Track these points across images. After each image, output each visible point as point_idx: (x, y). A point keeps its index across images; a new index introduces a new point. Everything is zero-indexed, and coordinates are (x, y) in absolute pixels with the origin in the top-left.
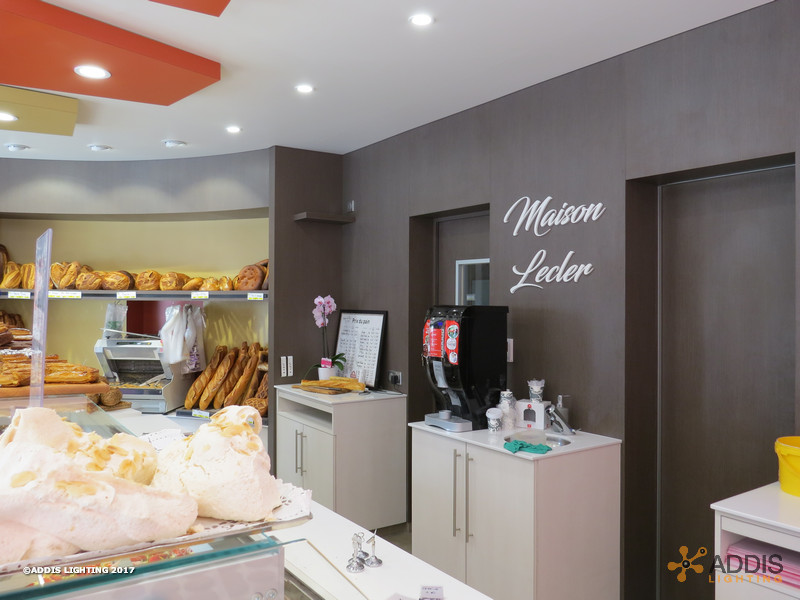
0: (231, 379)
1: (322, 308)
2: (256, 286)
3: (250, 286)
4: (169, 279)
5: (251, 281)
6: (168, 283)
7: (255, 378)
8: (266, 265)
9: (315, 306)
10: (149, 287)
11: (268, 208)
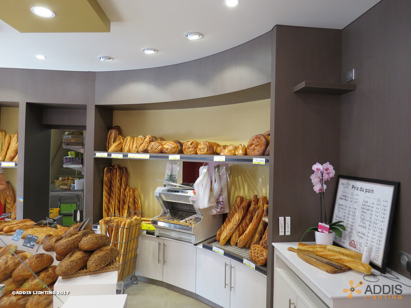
0: (243, 224)
1: (319, 174)
2: (261, 152)
3: (256, 152)
4: (203, 146)
5: (258, 148)
6: (202, 149)
7: (261, 226)
8: (269, 135)
9: (313, 172)
10: (190, 152)
11: (269, 84)
